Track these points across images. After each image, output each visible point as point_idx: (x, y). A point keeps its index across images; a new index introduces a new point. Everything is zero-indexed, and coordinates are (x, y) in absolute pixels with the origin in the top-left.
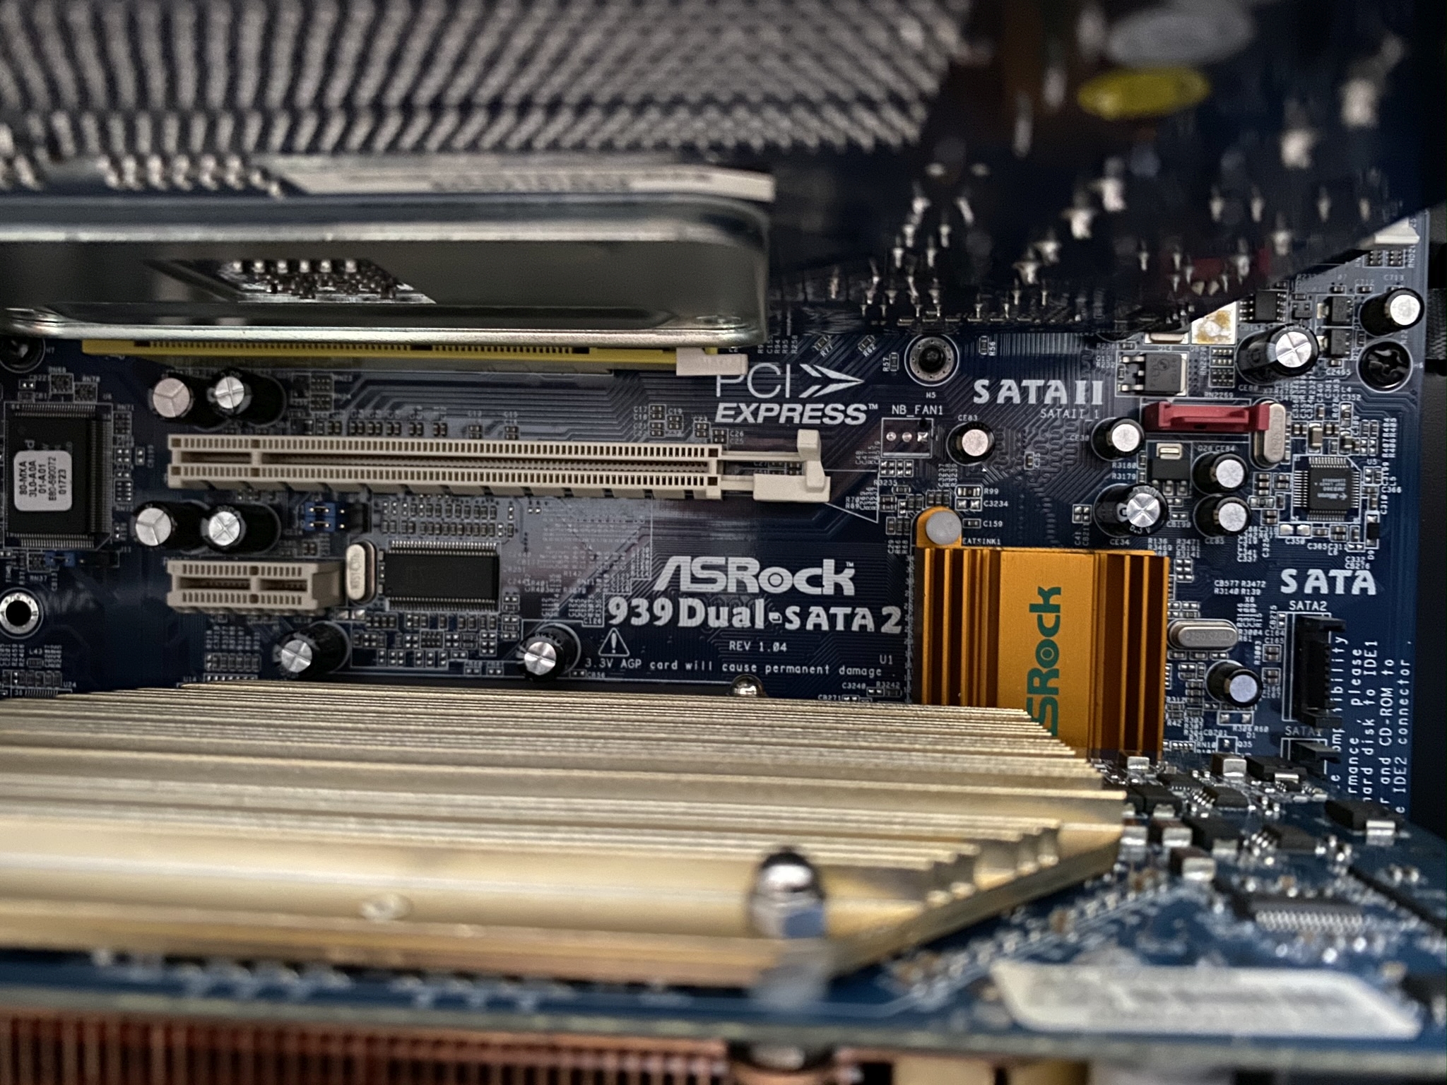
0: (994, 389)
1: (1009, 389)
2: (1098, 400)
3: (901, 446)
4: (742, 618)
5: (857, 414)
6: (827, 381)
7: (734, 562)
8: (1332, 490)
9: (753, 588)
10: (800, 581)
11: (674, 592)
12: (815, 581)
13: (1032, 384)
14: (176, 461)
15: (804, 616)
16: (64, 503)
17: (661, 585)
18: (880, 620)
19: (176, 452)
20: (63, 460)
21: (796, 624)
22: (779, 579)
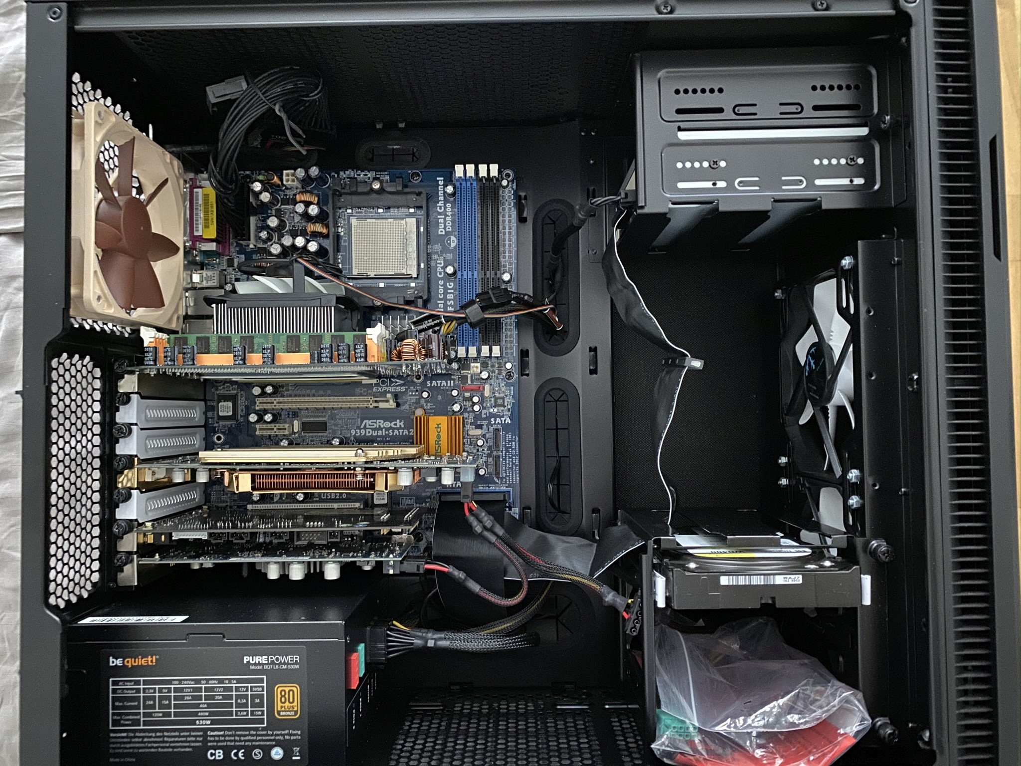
0: (431, 383)
1: (434, 383)
2: (452, 385)
3: (412, 395)
4: (380, 433)
5: (403, 389)
6: (396, 382)
7: (378, 421)
8: (500, 402)
9: (382, 426)
10: (392, 425)
11: (365, 428)
12: (395, 424)
13: (439, 382)
14: (257, 404)
15: (393, 432)
16: (230, 413)
17: (362, 427)
18: (409, 432)
19: (257, 402)
20: (230, 404)
21: (391, 434)
22: (388, 424)
